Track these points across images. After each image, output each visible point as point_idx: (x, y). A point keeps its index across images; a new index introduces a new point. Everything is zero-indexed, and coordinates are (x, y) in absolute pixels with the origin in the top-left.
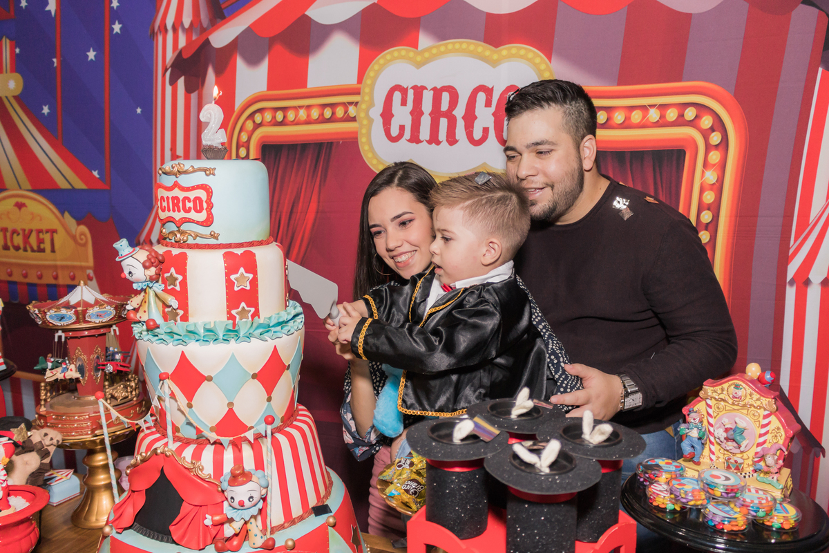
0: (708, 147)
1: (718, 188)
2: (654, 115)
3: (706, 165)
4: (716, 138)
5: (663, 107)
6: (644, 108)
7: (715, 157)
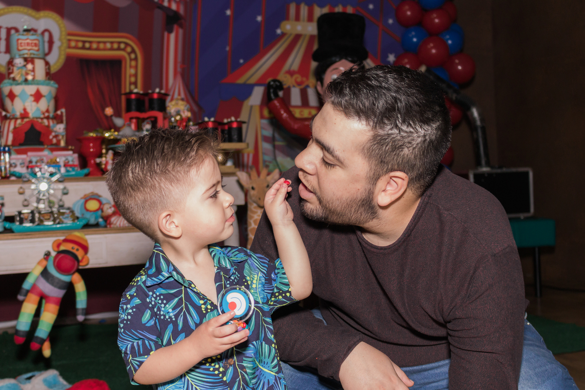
0: (131, 60)
1: (136, 75)
2: (108, 46)
3: (131, 67)
4: (133, 56)
5: (112, 43)
6: (105, 43)
7: (133, 63)
